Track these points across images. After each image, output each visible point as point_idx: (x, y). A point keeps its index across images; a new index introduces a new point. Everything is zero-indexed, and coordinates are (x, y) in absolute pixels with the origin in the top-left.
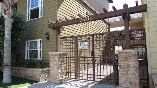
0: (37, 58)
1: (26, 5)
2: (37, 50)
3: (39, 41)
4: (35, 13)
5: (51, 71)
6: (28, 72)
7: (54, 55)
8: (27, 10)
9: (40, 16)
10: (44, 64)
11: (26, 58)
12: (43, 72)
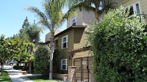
0: (65, 69)
1: (61, 41)
2: (66, 65)
3: (66, 60)
4: (65, 45)
5: (69, 76)
6: (60, 76)
7: (70, 68)
8: (62, 43)
9: (67, 47)
10: (67, 72)
11: (61, 69)
12: (66, 76)
